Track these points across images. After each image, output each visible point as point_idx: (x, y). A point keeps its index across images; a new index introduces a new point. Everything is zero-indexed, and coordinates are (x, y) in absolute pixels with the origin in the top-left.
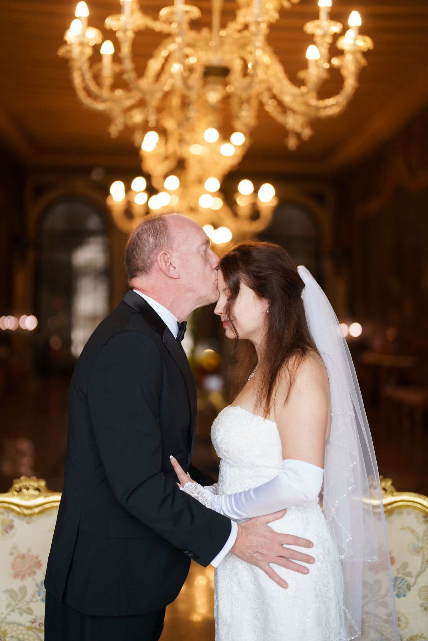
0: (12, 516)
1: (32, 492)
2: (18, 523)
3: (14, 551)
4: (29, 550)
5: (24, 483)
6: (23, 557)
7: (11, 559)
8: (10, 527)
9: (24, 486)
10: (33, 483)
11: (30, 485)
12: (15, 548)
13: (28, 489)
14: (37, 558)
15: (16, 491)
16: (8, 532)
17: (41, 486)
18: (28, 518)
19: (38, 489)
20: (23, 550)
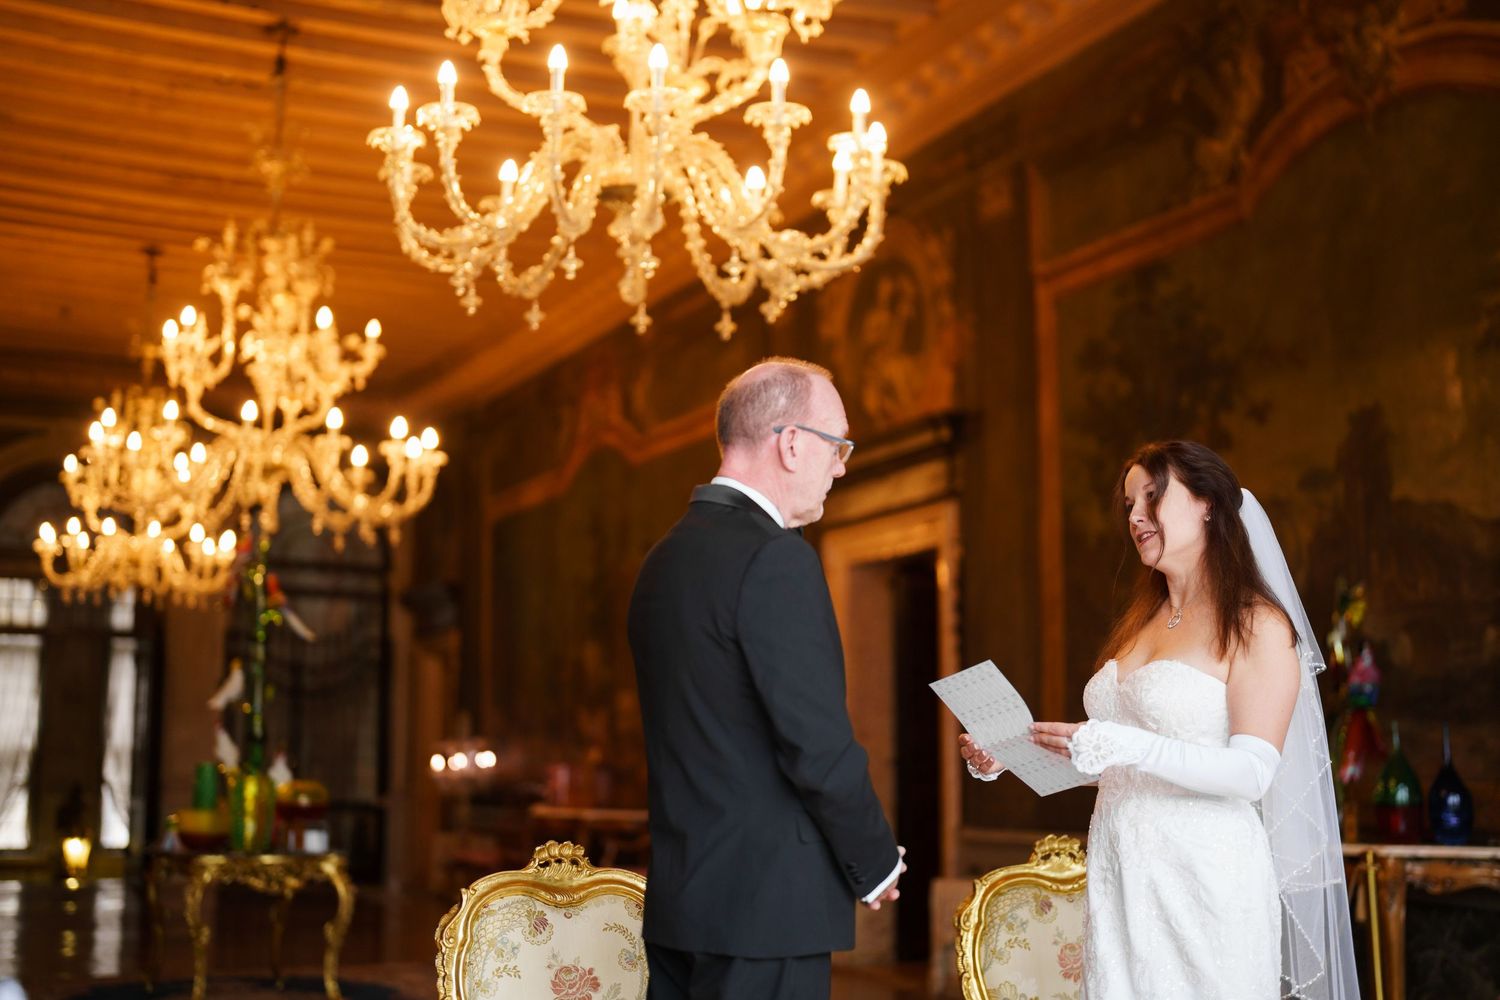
0: (540, 907)
1: (566, 865)
2: (552, 916)
3: (553, 962)
4: (578, 959)
5: (552, 853)
6: (567, 970)
7: (551, 974)
8: (541, 924)
9: (551, 856)
10: (568, 850)
11: (561, 855)
12: (554, 956)
13: (559, 861)
14: (591, 971)
15: (541, 866)
16: (541, 933)
17: (577, 856)
18: (564, 911)
19: (574, 862)
20: (568, 962)
